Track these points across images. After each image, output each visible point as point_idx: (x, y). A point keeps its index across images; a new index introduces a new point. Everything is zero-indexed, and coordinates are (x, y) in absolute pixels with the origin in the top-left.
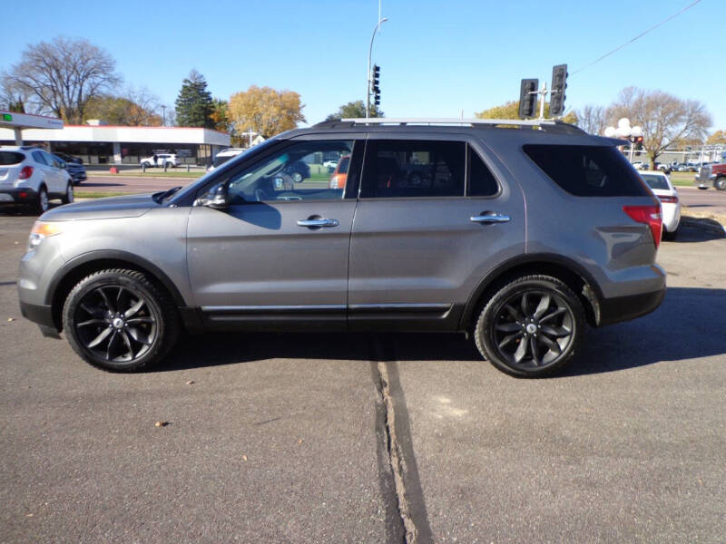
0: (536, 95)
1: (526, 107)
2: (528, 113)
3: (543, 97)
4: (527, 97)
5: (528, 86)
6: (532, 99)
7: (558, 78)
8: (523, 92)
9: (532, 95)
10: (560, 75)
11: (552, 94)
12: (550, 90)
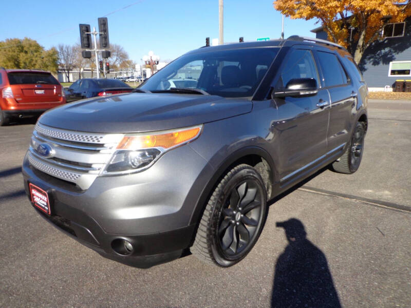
0: (90, 35)
1: (85, 42)
2: (87, 45)
3: (95, 36)
4: (84, 36)
5: (84, 28)
6: (88, 37)
7: (102, 26)
8: (82, 32)
9: (88, 34)
10: (103, 23)
11: (100, 35)
12: (98, 32)
